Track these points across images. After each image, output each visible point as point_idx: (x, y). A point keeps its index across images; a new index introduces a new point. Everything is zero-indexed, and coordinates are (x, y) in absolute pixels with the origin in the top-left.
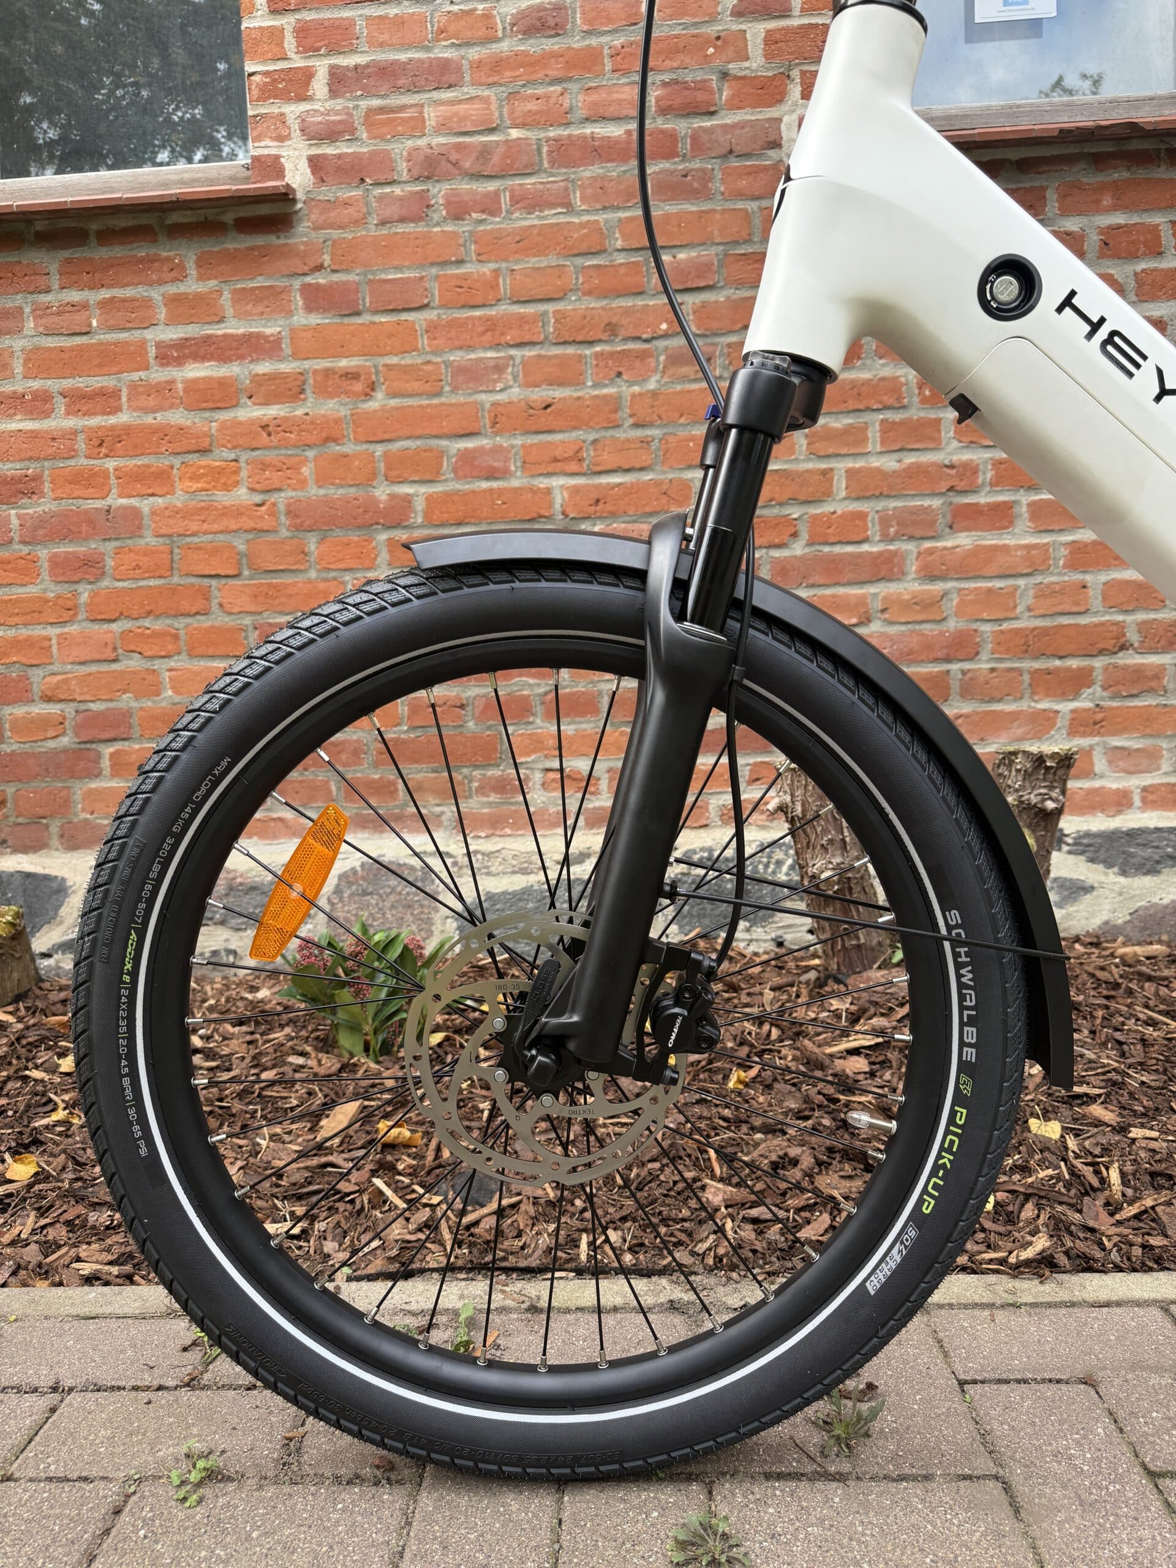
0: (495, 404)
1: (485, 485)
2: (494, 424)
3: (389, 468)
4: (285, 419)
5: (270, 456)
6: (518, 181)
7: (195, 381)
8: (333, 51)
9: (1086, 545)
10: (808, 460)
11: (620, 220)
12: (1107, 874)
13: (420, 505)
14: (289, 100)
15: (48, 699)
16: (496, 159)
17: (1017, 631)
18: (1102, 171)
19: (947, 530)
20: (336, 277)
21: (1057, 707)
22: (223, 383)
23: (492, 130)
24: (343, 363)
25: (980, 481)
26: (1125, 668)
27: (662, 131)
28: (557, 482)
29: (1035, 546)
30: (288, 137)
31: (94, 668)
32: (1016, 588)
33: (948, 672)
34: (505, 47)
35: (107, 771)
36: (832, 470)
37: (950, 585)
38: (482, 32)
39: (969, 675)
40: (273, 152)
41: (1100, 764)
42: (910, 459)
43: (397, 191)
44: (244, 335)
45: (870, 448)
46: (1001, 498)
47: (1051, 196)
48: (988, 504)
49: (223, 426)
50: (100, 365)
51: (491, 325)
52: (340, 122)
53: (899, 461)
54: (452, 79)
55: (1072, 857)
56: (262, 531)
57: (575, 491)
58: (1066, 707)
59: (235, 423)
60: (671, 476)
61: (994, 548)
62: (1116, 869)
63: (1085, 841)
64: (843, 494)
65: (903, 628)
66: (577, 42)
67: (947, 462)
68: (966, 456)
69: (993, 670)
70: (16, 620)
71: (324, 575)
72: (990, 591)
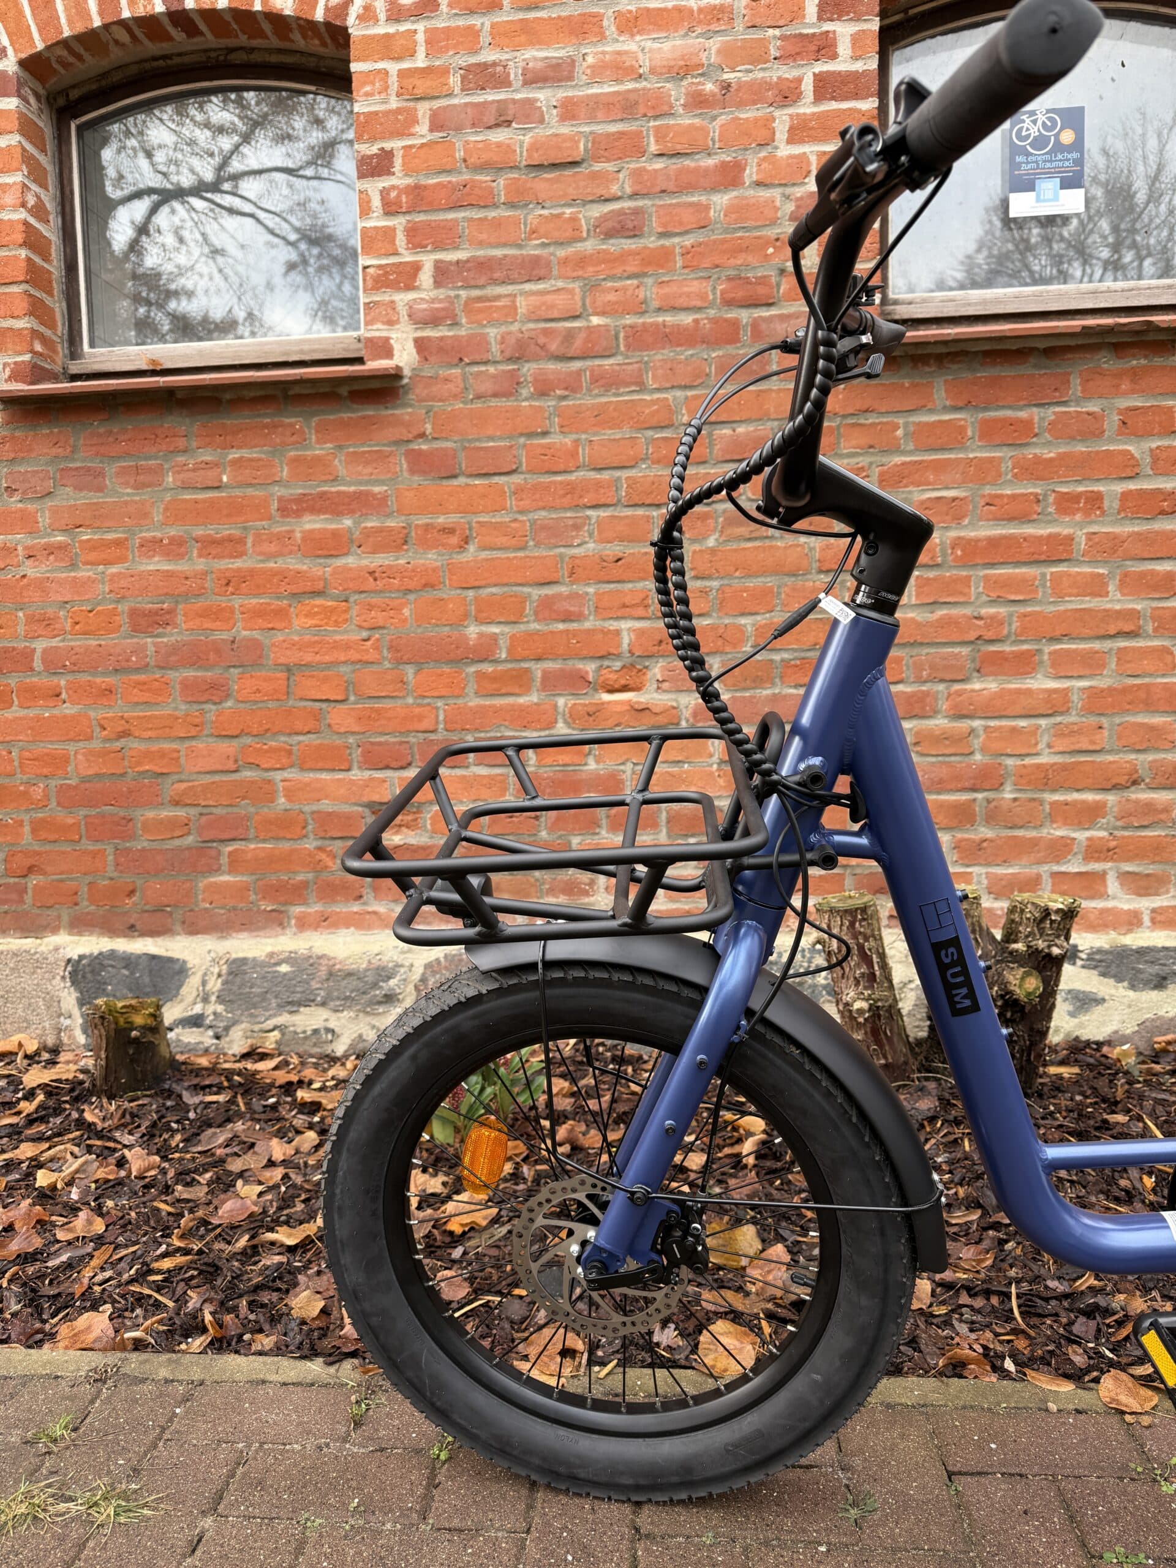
0: (573, 557)
1: (561, 626)
2: (572, 574)
3: (479, 610)
4: (390, 567)
5: (375, 600)
6: (597, 362)
7: (312, 531)
8: (438, 247)
9: (1102, 691)
11: (687, 398)
12: (1117, 988)
13: (503, 643)
14: (399, 289)
15: (176, 803)
16: (578, 343)
17: (1038, 766)
18: (1120, 358)
19: (975, 674)
20: (437, 445)
21: (1073, 835)
22: (335, 534)
23: (575, 317)
24: (441, 520)
25: (1005, 632)
26: (1137, 801)
27: (726, 320)
28: (625, 625)
29: (1056, 691)
30: (397, 322)
31: (217, 778)
32: (1038, 727)
33: (975, 800)
34: (590, 246)
35: (225, 868)
37: (977, 723)
38: (569, 233)
39: (992, 805)
40: (384, 334)
41: (1113, 885)
42: (942, 611)
43: (492, 369)
44: (355, 492)
46: (1025, 647)
47: (1076, 383)
48: (1013, 652)
49: (336, 571)
50: (229, 515)
51: (571, 489)
52: (443, 309)
54: (542, 273)
55: (1084, 971)
56: (367, 663)
57: (640, 633)
58: (1081, 836)
59: (346, 569)
60: (727, 621)
61: (1018, 692)
62: (1126, 984)
63: (1097, 957)
65: (934, 759)
66: (651, 242)
67: (976, 615)
68: (993, 610)
69: (1015, 800)
70: (149, 734)
71: (419, 701)
72: (1014, 730)
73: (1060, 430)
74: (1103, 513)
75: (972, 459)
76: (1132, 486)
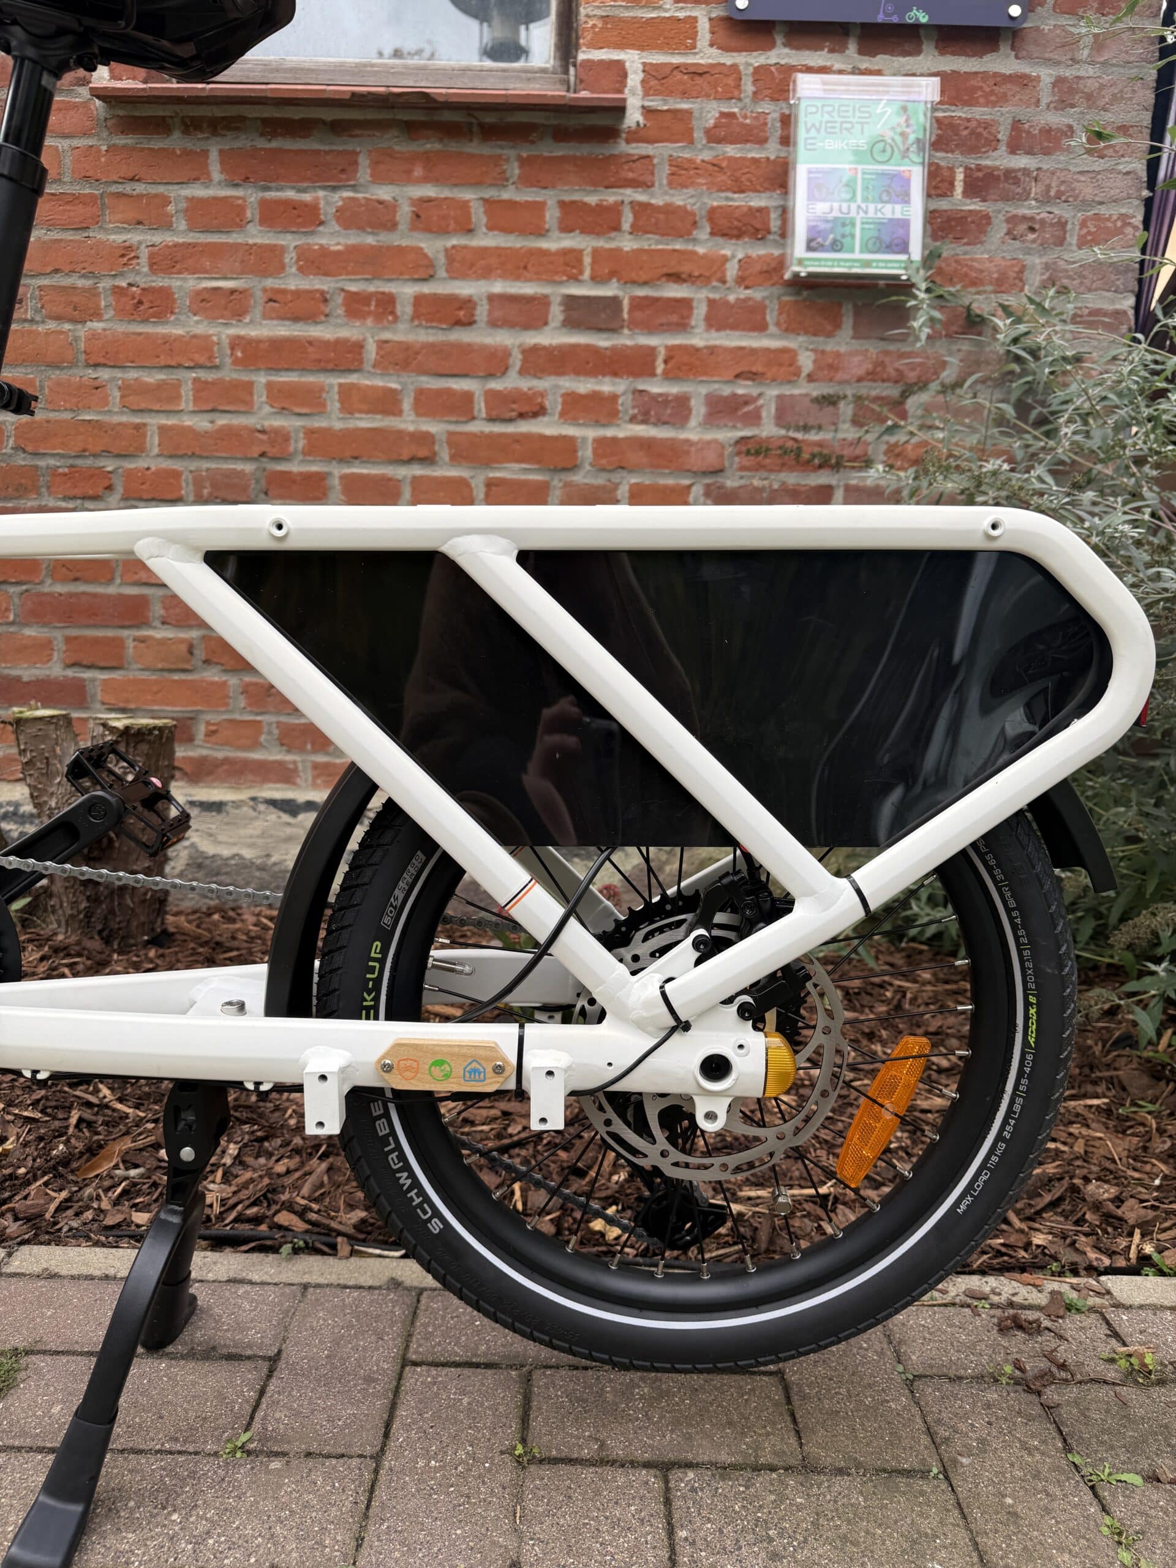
10: (122, 413)
18: (413, 139)
19: (263, 496)
25: (291, 449)
36: (145, 425)
42: (222, 421)
45: (183, 406)
46: (314, 468)
47: (364, 161)
48: (301, 474)
53: (212, 422)
64: (156, 451)
67: (259, 427)
68: (278, 422)
73: (349, 217)
74: (396, 319)
75: (251, 246)
76: (426, 289)
